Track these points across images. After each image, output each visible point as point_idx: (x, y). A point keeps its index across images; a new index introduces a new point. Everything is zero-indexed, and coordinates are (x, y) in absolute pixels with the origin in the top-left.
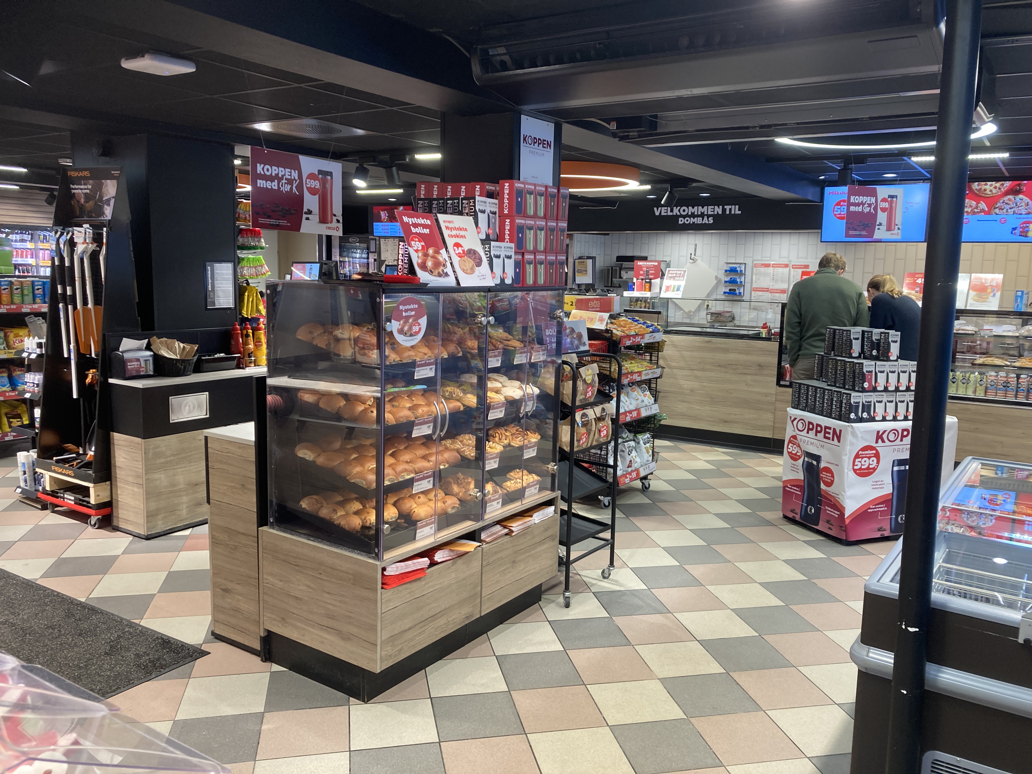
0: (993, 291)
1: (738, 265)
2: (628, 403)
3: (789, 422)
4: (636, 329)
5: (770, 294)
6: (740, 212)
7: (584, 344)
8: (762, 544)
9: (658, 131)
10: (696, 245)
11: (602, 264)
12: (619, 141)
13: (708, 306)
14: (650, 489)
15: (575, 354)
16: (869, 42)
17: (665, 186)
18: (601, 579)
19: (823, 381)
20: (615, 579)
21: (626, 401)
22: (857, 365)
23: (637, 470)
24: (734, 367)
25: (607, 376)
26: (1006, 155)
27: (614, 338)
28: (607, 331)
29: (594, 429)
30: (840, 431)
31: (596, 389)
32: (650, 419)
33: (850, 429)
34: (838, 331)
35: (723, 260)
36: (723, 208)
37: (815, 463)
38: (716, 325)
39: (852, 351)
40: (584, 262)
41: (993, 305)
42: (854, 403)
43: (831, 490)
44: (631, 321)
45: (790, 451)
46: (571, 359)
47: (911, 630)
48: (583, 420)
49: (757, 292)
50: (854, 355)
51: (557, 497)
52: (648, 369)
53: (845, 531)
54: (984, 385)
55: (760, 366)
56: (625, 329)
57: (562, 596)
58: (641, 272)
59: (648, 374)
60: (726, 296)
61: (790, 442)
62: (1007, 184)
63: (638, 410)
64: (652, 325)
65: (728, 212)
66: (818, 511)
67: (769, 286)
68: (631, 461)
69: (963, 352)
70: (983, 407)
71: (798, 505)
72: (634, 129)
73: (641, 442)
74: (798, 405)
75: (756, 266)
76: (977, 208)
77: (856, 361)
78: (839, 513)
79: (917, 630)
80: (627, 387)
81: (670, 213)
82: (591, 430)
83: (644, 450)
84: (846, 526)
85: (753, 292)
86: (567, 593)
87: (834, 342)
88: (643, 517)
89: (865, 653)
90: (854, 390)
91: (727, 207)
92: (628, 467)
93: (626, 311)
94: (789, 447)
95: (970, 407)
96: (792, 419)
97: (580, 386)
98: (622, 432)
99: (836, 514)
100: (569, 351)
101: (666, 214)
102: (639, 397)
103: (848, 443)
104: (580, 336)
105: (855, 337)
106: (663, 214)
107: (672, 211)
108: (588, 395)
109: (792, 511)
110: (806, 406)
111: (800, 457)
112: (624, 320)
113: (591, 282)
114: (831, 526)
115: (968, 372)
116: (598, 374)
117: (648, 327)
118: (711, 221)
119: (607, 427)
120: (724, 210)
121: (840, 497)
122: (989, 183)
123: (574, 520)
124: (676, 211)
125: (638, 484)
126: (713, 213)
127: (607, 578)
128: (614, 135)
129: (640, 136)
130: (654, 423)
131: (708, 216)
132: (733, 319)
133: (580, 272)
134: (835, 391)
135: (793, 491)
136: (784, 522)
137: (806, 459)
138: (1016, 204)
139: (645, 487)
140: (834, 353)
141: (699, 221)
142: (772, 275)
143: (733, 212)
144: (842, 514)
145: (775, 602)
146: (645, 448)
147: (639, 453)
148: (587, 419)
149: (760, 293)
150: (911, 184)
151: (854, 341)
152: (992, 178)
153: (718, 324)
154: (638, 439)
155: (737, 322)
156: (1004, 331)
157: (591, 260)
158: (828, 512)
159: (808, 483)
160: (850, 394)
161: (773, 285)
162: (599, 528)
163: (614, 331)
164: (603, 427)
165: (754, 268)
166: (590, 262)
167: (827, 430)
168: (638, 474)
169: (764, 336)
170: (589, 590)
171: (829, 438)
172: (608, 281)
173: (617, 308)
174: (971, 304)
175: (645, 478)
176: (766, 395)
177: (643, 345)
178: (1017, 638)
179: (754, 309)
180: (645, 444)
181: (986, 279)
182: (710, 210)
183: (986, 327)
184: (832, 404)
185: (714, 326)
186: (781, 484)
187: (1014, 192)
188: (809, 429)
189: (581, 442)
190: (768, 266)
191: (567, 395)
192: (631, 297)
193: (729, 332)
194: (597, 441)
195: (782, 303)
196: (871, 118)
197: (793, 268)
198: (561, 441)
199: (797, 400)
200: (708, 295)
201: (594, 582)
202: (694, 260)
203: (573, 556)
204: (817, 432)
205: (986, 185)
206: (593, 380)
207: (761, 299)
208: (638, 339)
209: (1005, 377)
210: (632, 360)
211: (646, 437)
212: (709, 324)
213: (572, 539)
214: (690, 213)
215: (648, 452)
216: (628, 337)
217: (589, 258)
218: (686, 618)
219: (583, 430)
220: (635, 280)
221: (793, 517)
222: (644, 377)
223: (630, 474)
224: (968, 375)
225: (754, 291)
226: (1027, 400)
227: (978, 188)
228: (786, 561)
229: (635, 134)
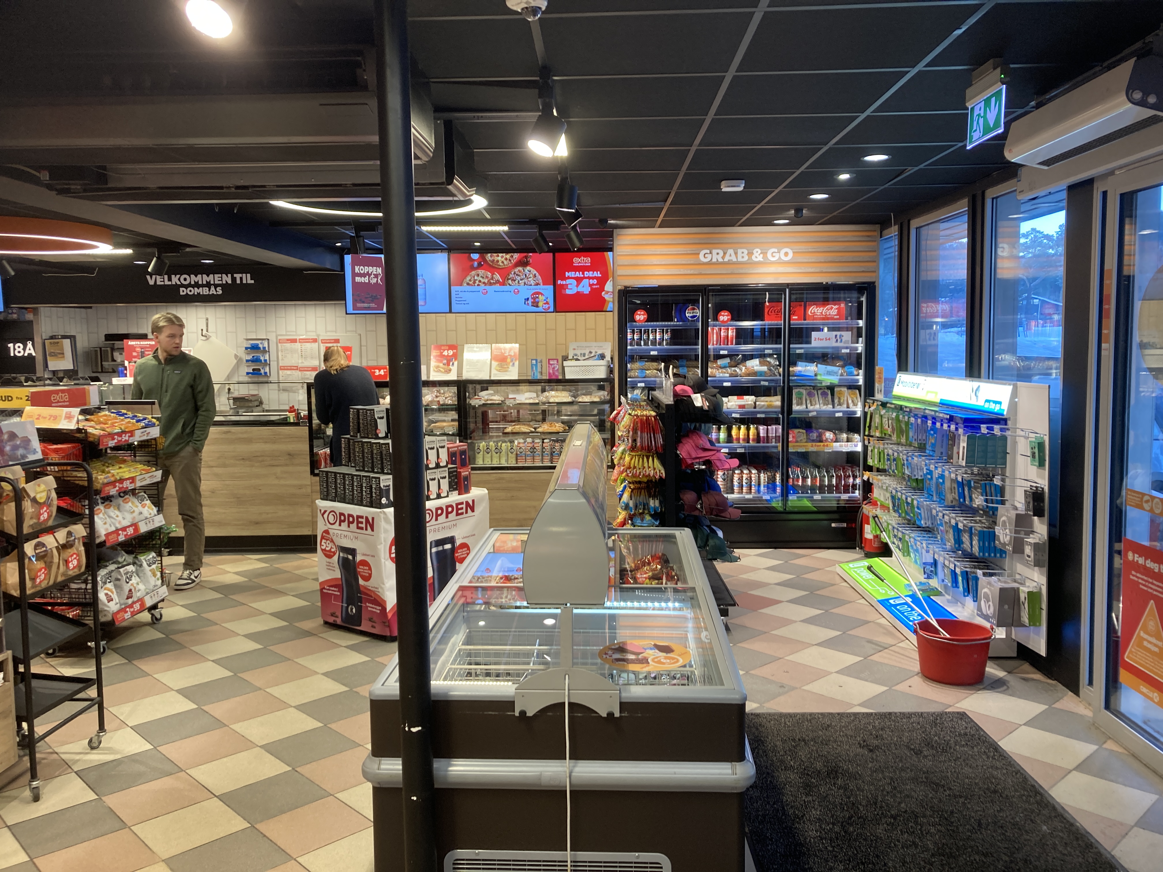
0: (512, 361)
1: (260, 341)
2: (120, 518)
3: (320, 515)
4: (122, 424)
5: (300, 373)
6: (253, 282)
7: (35, 452)
8: (300, 661)
9: (110, 185)
10: (207, 319)
11: (86, 344)
12: (57, 194)
13: (229, 389)
14: (163, 619)
15: (19, 467)
16: (321, 105)
17: (149, 250)
18: (89, 751)
19: (352, 467)
20: (110, 745)
21: (117, 516)
22: (384, 446)
23: (141, 600)
24: (260, 459)
25: (85, 487)
26: (506, 228)
27: (91, 439)
28: (79, 430)
29: (56, 560)
30: (373, 519)
31: (54, 510)
32: (152, 534)
33: (382, 515)
34: (361, 411)
35: (242, 336)
36: (232, 276)
37: (350, 557)
38: (241, 411)
39: (378, 431)
40: (58, 343)
41: (513, 375)
42: (384, 486)
43: (370, 584)
44: (115, 415)
45: (323, 548)
46: (13, 473)
47: (414, 730)
48: (37, 551)
49: (285, 371)
50: (380, 435)
51: (7, 659)
52: (144, 472)
53: (389, 626)
54: (515, 453)
55: (289, 455)
56: (107, 426)
57: (28, 787)
58: (135, 354)
59: (144, 479)
60: (250, 377)
61: (323, 537)
62: (516, 256)
63: (135, 525)
64: (145, 419)
65: (238, 282)
66: (359, 609)
67: (298, 363)
68: (130, 590)
69: (497, 422)
70: (516, 475)
71: (338, 606)
72: (77, 182)
73: (145, 564)
74: (328, 495)
75: (280, 341)
76: (492, 279)
77: (382, 441)
78: (380, 608)
79: (420, 728)
80: (116, 498)
81: (167, 283)
82: (52, 562)
83: (149, 574)
84: (389, 621)
85: (280, 372)
86: (34, 783)
87: (359, 423)
88: (152, 658)
89: (376, 766)
90: (383, 473)
91: (238, 276)
92: (127, 598)
93: (108, 403)
94: (323, 543)
95: (505, 476)
96: (322, 512)
97: (28, 507)
98: (117, 555)
99: (377, 609)
100: (11, 463)
101: (163, 283)
102: (135, 509)
103: (382, 531)
104: (27, 441)
105: (379, 416)
106: (158, 283)
107: (170, 279)
108: (42, 518)
109: (332, 615)
110: (336, 496)
111: (334, 553)
112: (106, 415)
113: (71, 367)
114: (374, 624)
115: (500, 441)
116: (55, 489)
117: (138, 421)
118: (220, 291)
119: (78, 555)
120: (234, 279)
121: (380, 590)
122: (500, 255)
123: (35, 683)
124: (175, 280)
125: (146, 616)
126: (221, 282)
127: (97, 747)
128: (49, 187)
129: (85, 191)
130: (160, 539)
131: (216, 286)
132: (261, 403)
133: (54, 355)
134: (364, 476)
135: (331, 592)
136: (325, 629)
137: (341, 555)
138: (526, 275)
139: (156, 619)
140: (360, 435)
141: (205, 291)
142: (299, 351)
143: (244, 282)
144: (384, 609)
145: (311, 724)
146: (150, 570)
147: (142, 578)
148: (45, 549)
149: (289, 372)
150: (430, 253)
151: (378, 420)
152: (501, 249)
153: (243, 410)
154: (140, 561)
155: (265, 407)
156: (526, 399)
157: (69, 340)
158: (369, 609)
159: (346, 581)
160: (379, 478)
161: (302, 363)
162: (78, 686)
163: (90, 430)
164: (72, 556)
165: (279, 345)
166: (67, 343)
167: (360, 520)
168: (142, 604)
169: (292, 421)
170: (70, 770)
171: (362, 528)
172: (97, 365)
173: (94, 401)
174: (495, 375)
175: (154, 607)
176: (300, 487)
177: (136, 443)
178: (514, 711)
179: (284, 390)
180: (150, 566)
181: (505, 349)
182: (216, 279)
183: (511, 396)
184: (362, 490)
185: (238, 412)
186: (318, 587)
187: (523, 263)
188: (341, 521)
189: (38, 580)
190: (294, 341)
191: (9, 521)
192: (123, 385)
193: (257, 418)
194: (63, 574)
195: (307, 383)
196: (355, 185)
197: (322, 343)
198: (6, 584)
199: (325, 490)
200: (229, 377)
201: (77, 757)
202: (207, 337)
203: (40, 730)
204: (350, 523)
205: (498, 256)
206: (48, 498)
207: (290, 379)
208: (125, 438)
209: (531, 443)
210: (121, 463)
211: (151, 556)
212: (232, 411)
213: (35, 710)
214: (193, 283)
215: (154, 575)
216: (111, 436)
217: (65, 337)
218: (202, 774)
219: (40, 565)
220: (126, 363)
221: (334, 621)
222: (138, 484)
223: (131, 606)
224: (499, 444)
225: (281, 369)
226: (552, 463)
227: (491, 259)
228: (326, 674)
229: (79, 187)
